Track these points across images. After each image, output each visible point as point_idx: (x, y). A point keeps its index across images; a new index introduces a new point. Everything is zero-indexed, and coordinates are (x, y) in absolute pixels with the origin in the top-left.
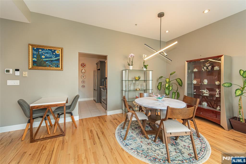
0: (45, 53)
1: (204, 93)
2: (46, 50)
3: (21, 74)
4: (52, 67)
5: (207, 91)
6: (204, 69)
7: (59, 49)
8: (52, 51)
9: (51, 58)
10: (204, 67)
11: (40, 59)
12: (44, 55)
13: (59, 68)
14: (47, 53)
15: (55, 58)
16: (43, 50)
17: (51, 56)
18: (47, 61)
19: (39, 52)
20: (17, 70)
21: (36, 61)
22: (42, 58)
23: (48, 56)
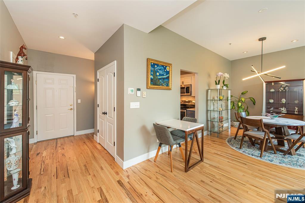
0: (159, 70)
1: (283, 111)
2: (160, 66)
3: (142, 94)
4: (163, 86)
5: (285, 109)
6: (281, 89)
7: (169, 65)
8: (164, 68)
9: (163, 75)
10: (281, 88)
11: (155, 77)
12: (158, 72)
13: (169, 87)
14: (160, 69)
15: (166, 75)
16: (158, 65)
17: (163, 73)
18: (160, 79)
19: (155, 68)
20: (139, 90)
21: (153, 79)
22: (157, 76)
23: (161, 73)
